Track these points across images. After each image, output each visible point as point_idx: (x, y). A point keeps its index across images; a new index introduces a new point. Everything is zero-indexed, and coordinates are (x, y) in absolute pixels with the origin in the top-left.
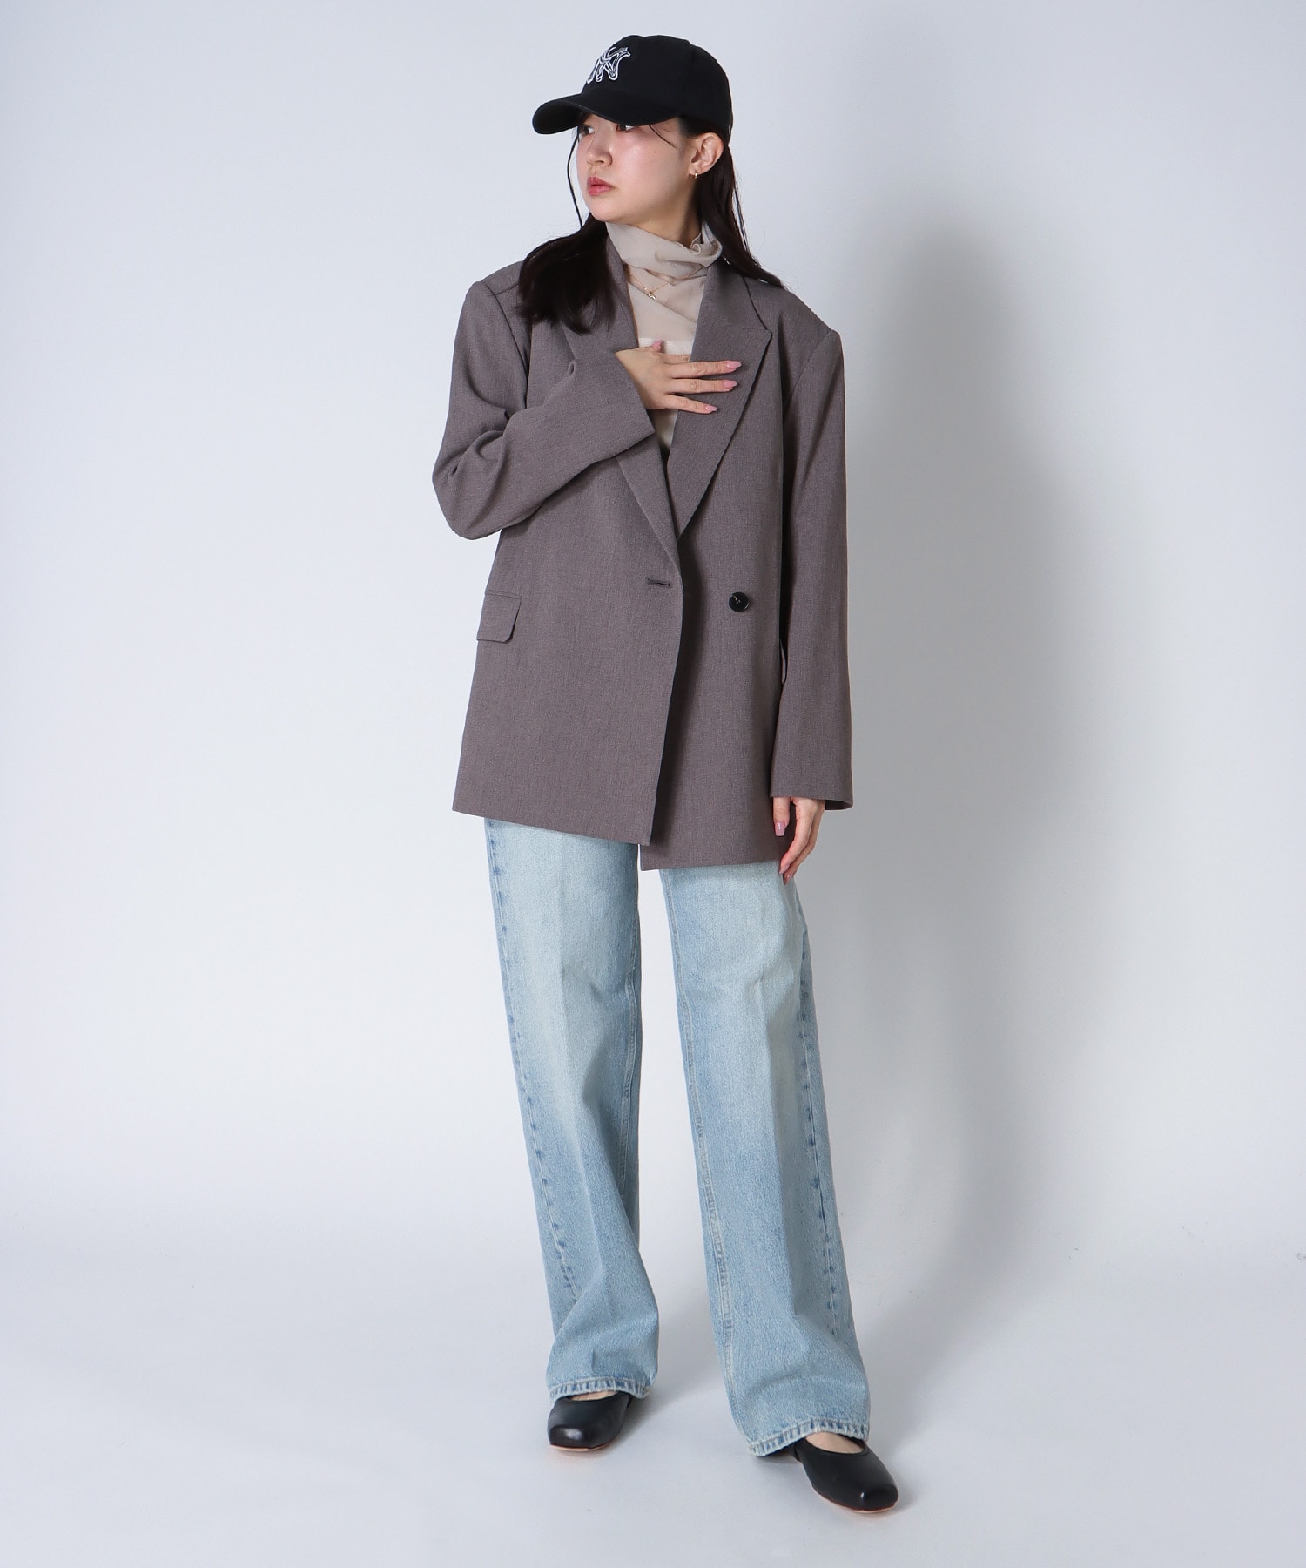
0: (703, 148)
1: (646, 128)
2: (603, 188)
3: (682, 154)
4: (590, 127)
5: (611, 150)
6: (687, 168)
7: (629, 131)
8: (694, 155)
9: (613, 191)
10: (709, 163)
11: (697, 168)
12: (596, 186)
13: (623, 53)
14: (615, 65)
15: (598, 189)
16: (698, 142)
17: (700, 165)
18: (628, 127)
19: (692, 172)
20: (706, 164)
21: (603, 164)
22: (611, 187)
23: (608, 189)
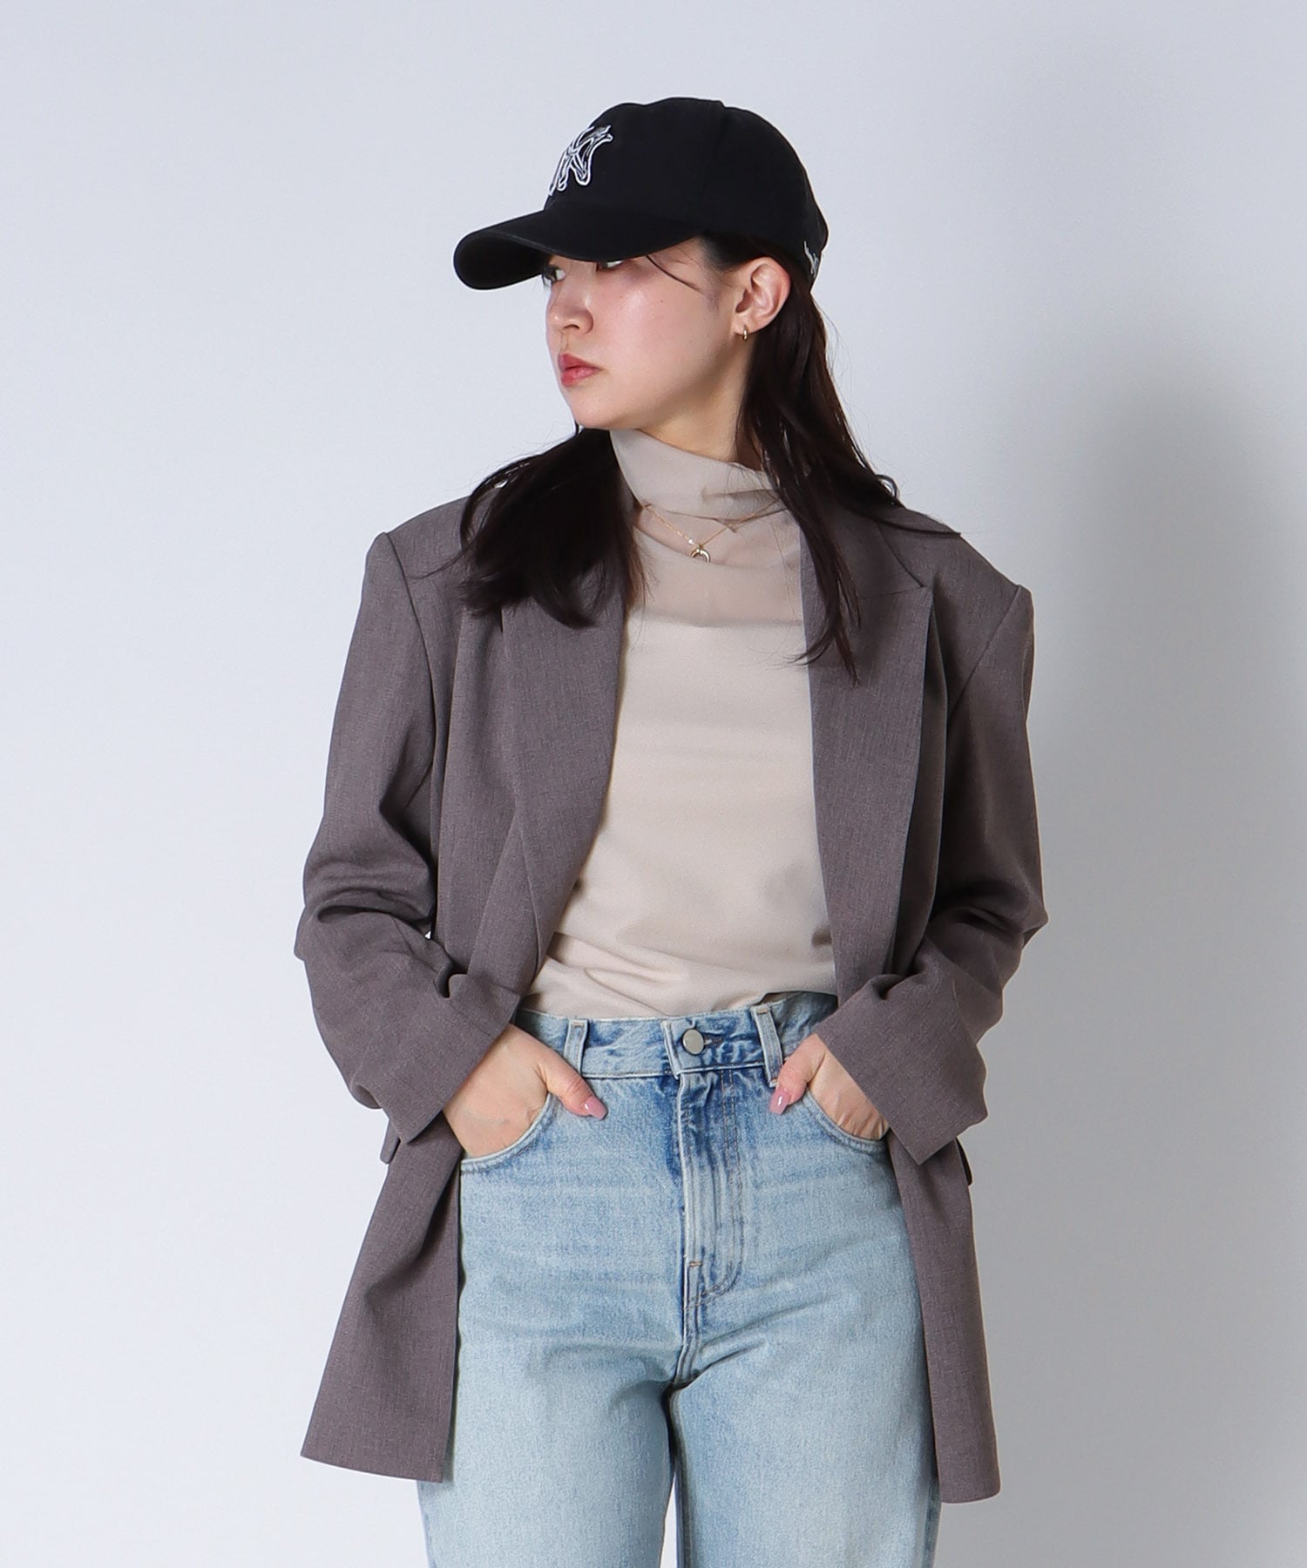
0: (753, 284)
1: (641, 261)
2: (582, 372)
3: (715, 299)
4: (558, 268)
5: (587, 303)
6: (729, 324)
7: (613, 269)
8: (738, 298)
9: (598, 377)
10: (769, 310)
11: (746, 321)
12: (572, 370)
13: (603, 136)
14: (586, 159)
15: (573, 373)
16: (744, 275)
17: (752, 316)
18: (611, 264)
19: (738, 329)
20: (762, 313)
21: (578, 331)
22: (594, 369)
23: (588, 372)
